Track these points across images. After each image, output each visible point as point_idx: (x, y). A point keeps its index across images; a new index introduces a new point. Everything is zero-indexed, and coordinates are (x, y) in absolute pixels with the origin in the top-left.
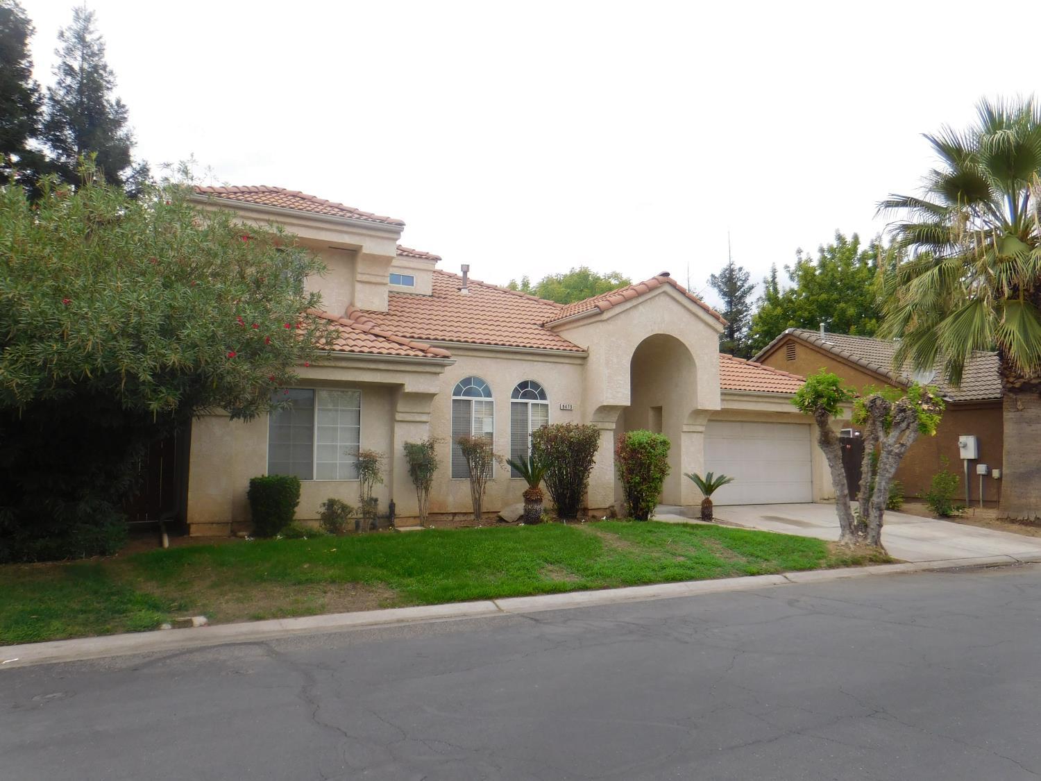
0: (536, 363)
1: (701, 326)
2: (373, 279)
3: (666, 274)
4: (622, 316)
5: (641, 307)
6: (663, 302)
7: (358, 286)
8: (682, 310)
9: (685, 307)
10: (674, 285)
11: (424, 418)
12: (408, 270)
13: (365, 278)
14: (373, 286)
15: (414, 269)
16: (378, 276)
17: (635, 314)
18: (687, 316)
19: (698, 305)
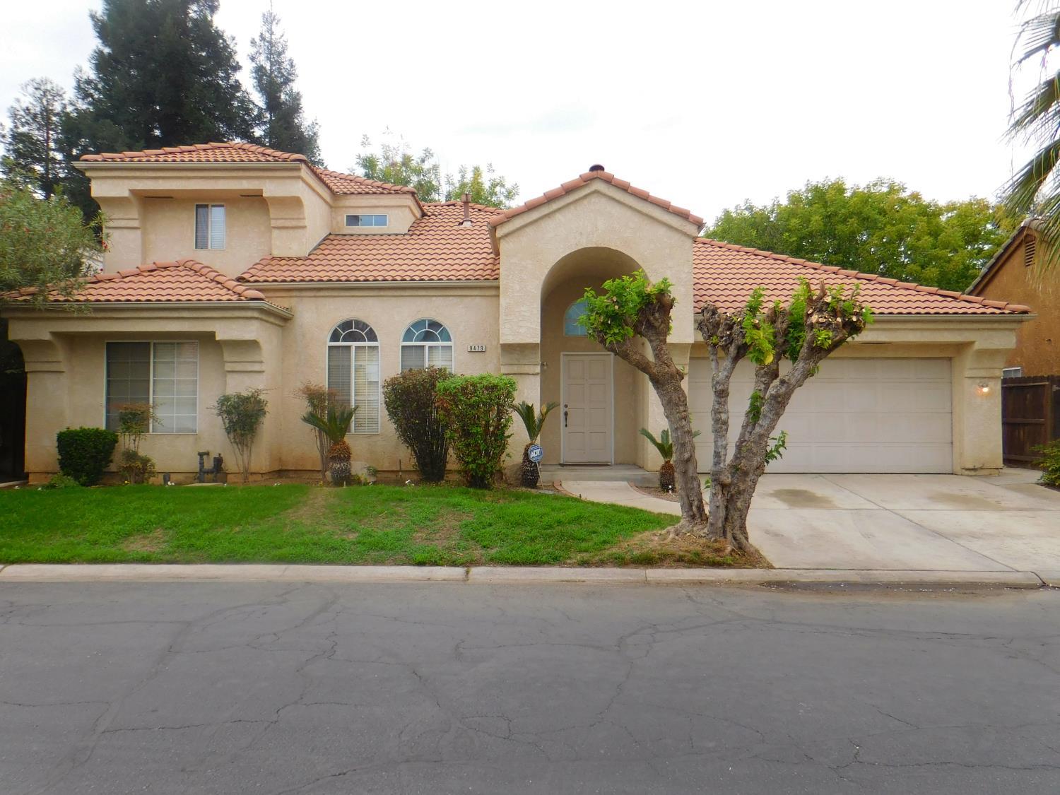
0: (434, 298)
1: (662, 231)
2: (288, 224)
3: (597, 168)
4: (529, 230)
5: (558, 216)
6: (597, 203)
7: (276, 233)
8: (629, 213)
9: (630, 208)
10: (609, 181)
11: (257, 367)
12: (380, 209)
13: (280, 223)
14: (291, 231)
15: (385, 207)
16: (293, 219)
17: (548, 225)
18: (636, 219)
19: (651, 203)
